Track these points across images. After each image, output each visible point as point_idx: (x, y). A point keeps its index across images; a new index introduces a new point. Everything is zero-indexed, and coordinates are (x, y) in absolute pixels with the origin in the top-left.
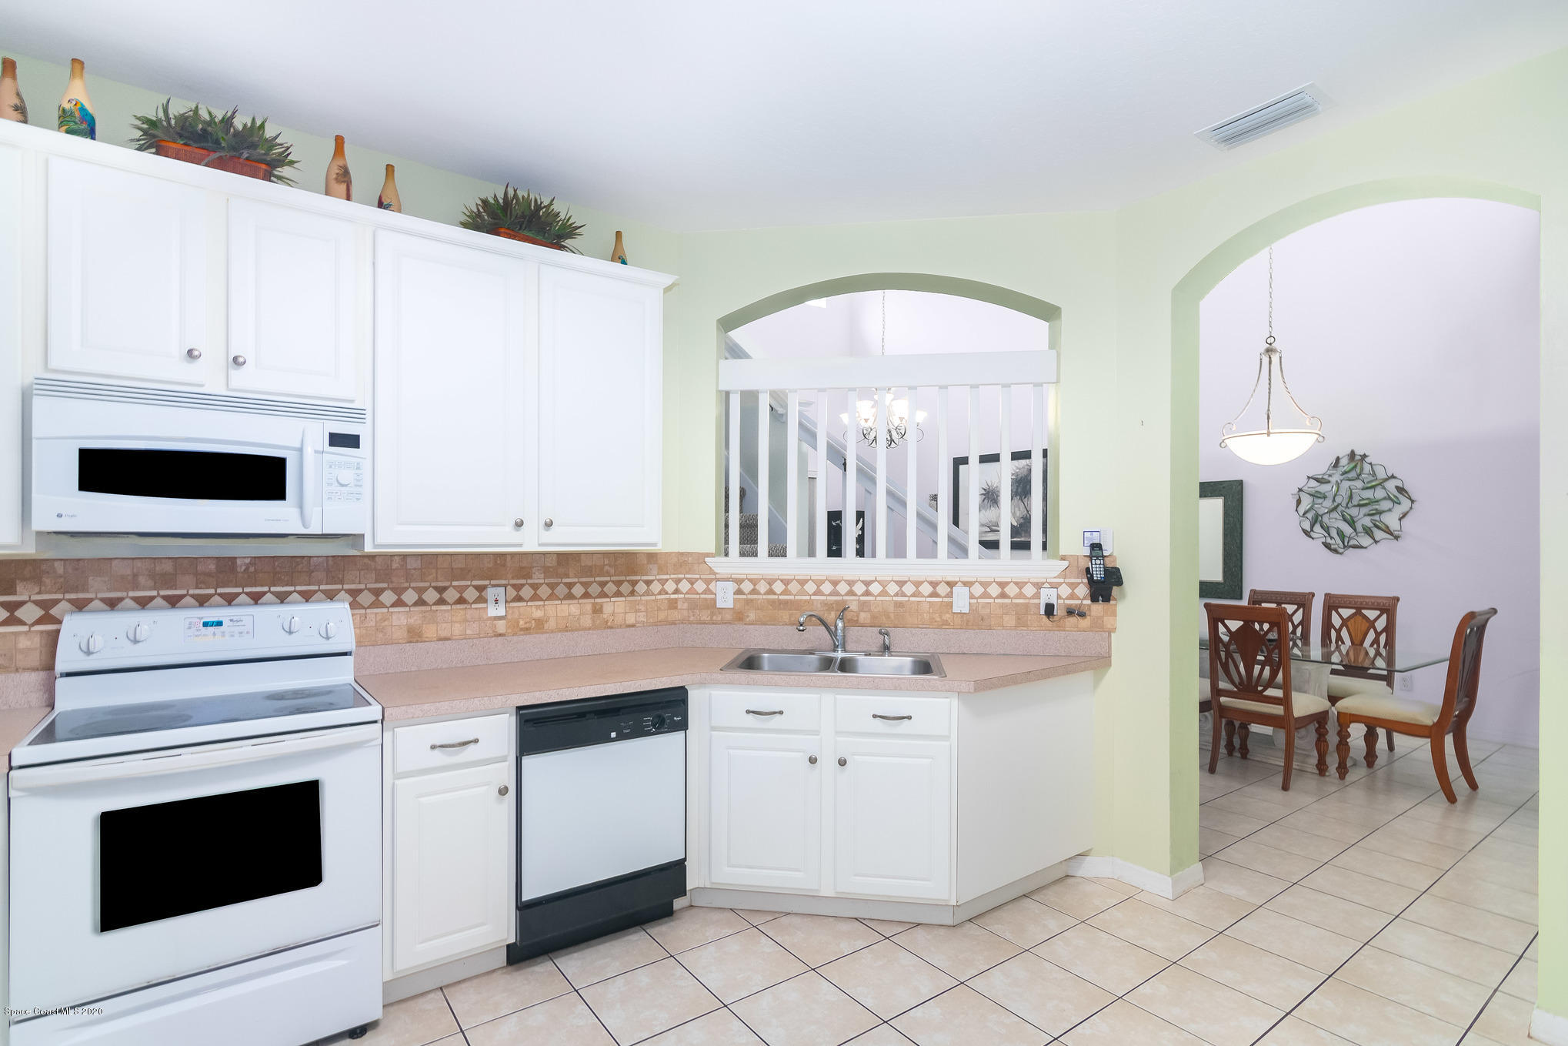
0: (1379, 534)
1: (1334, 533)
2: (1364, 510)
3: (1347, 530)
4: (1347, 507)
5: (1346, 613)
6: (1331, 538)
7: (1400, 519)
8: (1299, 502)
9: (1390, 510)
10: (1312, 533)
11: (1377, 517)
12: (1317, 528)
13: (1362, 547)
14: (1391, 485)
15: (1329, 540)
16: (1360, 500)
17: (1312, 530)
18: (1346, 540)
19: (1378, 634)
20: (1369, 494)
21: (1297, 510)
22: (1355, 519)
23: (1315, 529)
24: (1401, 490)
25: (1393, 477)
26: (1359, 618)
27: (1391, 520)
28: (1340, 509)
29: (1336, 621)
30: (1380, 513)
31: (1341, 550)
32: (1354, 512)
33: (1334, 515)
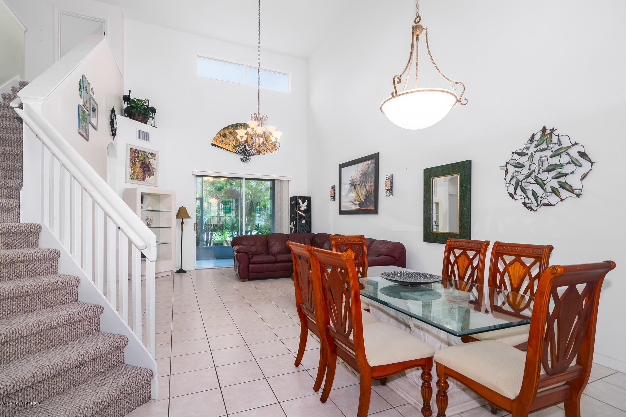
0: (564, 193)
1: (530, 194)
2: (553, 173)
3: (539, 191)
4: (539, 173)
5: (509, 259)
6: (529, 198)
7: (582, 180)
8: (506, 172)
9: (573, 172)
10: (515, 196)
11: (562, 180)
12: (519, 191)
13: (551, 205)
14: (574, 152)
15: (527, 201)
16: (548, 166)
17: (515, 194)
18: (539, 199)
19: (532, 280)
20: (555, 161)
21: (505, 179)
22: (545, 182)
23: (517, 192)
24: (583, 155)
25: (576, 144)
26: (518, 264)
27: (573, 181)
28: (533, 175)
29: (501, 267)
30: (566, 175)
31: (535, 208)
32: (544, 176)
33: (530, 179)
